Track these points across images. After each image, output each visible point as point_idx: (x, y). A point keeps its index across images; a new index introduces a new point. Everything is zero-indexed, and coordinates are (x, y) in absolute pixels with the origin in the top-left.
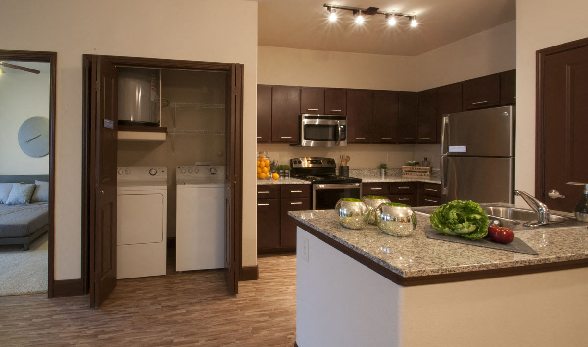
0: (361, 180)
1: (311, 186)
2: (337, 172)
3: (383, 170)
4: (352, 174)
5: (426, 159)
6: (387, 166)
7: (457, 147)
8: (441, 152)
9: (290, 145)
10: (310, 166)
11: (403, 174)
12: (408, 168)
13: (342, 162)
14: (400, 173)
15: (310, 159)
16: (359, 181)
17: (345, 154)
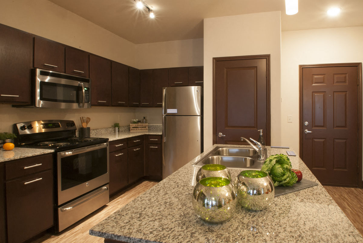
0: (108, 139)
1: (54, 155)
2: (77, 134)
3: (117, 128)
4: (93, 135)
5: (144, 118)
6: (119, 125)
7: (172, 110)
8: (162, 113)
9: (13, 106)
10: (43, 130)
11: (131, 129)
12: (134, 125)
13: (83, 124)
14: (129, 130)
15: (43, 123)
16: (106, 140)
17: (86, 115)
